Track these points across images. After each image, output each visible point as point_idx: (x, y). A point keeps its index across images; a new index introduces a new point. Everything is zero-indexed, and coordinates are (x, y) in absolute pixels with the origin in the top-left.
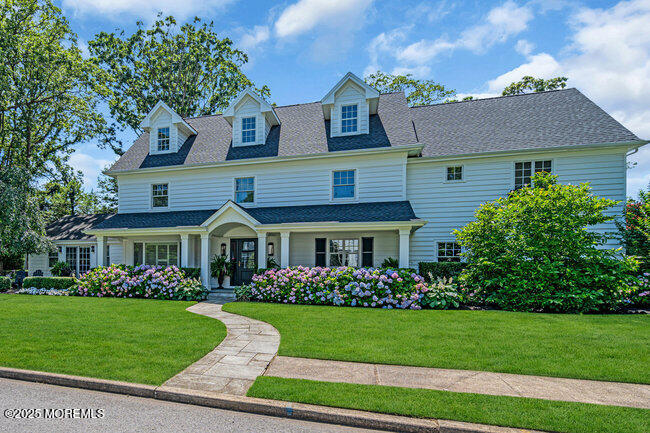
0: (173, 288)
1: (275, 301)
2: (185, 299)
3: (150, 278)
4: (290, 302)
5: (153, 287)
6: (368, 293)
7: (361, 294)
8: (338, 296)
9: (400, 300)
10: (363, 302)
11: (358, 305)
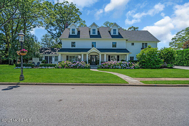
0: (84, 66)
1: (107, 68)
2: (87, 68)
3: (78, 64)
4: (111, 68)
5: (79, 66)
6: (126, 66)
7: (124, 66)
8: (120, 67)
9: (131, 67)
10: (125, 68)
11: (123, 69)
